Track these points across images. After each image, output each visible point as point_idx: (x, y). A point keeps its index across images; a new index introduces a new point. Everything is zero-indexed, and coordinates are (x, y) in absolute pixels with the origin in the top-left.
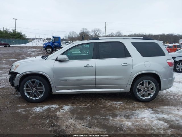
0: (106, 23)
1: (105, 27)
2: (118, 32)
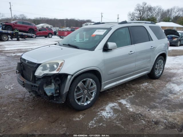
0: (10, 3)
1: (10, 8)
2: (21, 15)
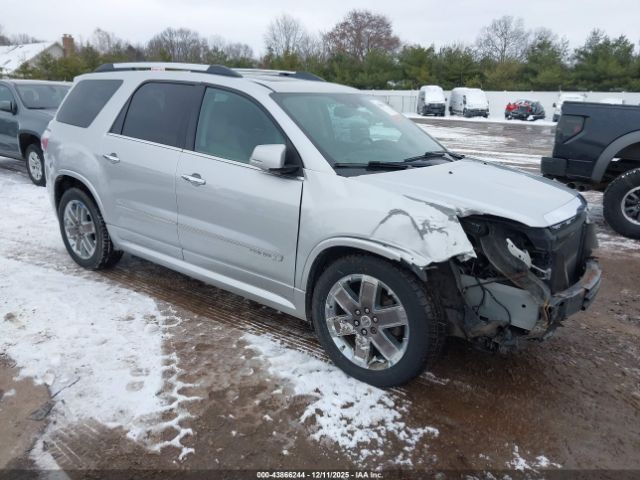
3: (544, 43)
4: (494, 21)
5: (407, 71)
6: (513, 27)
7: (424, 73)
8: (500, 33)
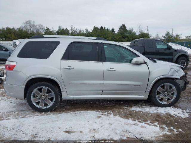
3: (47, 28)
4: (26, 21)
5: (6, 35)
6: (32, 23)
7: (13, 36)
8: (28, 25)
